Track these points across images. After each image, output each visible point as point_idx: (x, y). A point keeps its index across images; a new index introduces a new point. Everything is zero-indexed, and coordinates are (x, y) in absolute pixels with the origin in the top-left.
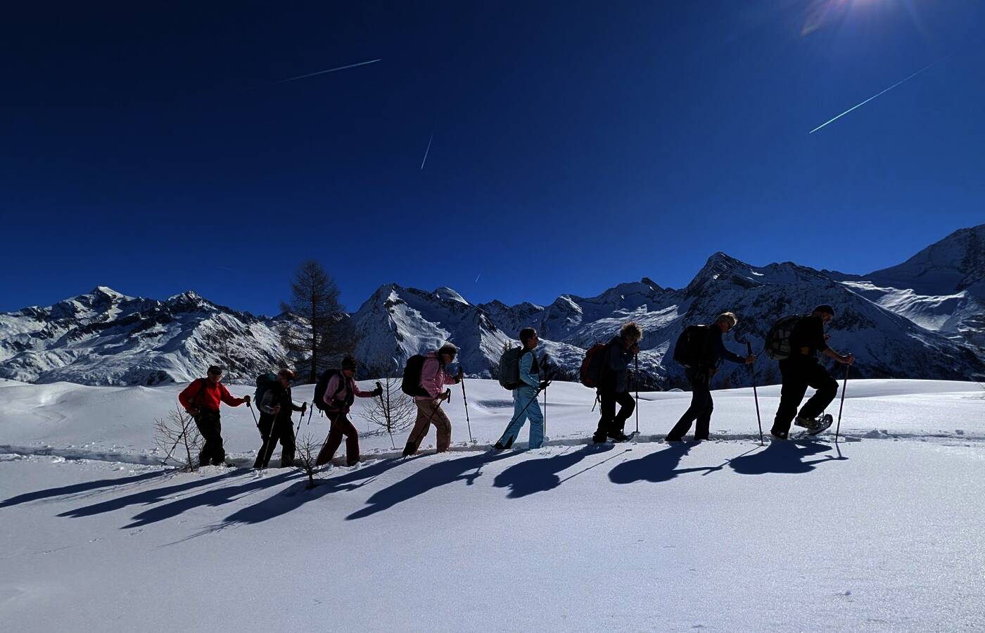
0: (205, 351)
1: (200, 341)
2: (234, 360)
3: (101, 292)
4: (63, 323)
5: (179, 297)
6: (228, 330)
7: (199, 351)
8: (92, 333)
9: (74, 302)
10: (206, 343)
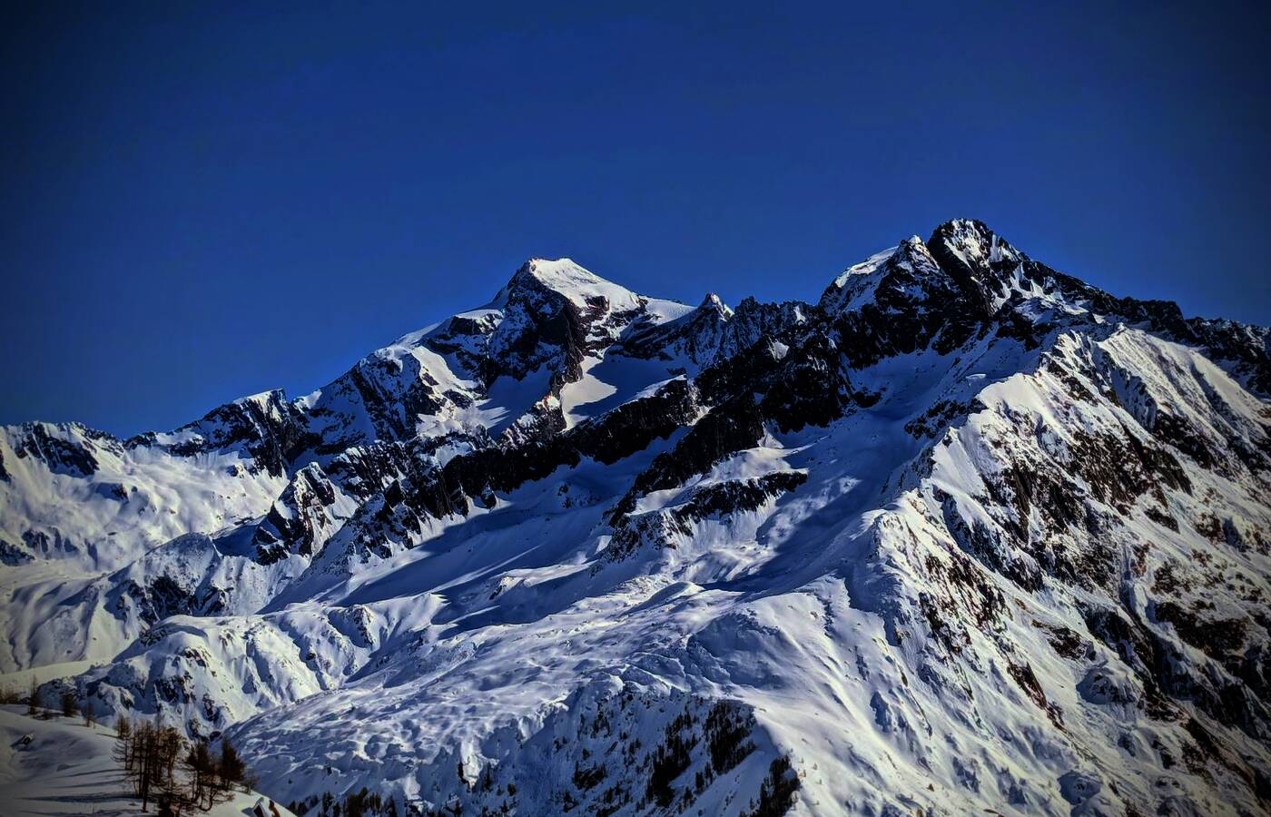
0: (996, 580)
1: (972, 511)
2: (1169, 634)
3: (538, 286)
4: (360, 470)
5: (891, 263)
6: (1144, 436)
7: (960, 575)
8: (465, 512)
9: (422, 354)
10: (1009, 526)
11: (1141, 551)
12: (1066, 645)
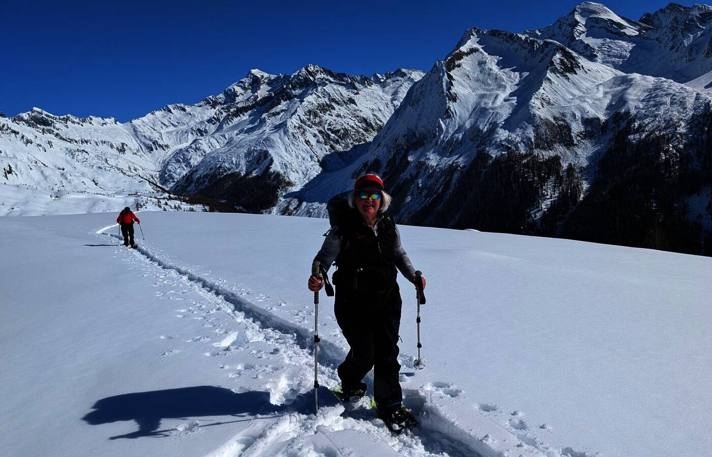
0: (305, 127)
2: (329, 132)
3: (253, 74)
6: (329, 102)
7: (300, 128)
9: (236, 87)
10: (308, 119)
11: (326, 120)
12: (315, 136)
